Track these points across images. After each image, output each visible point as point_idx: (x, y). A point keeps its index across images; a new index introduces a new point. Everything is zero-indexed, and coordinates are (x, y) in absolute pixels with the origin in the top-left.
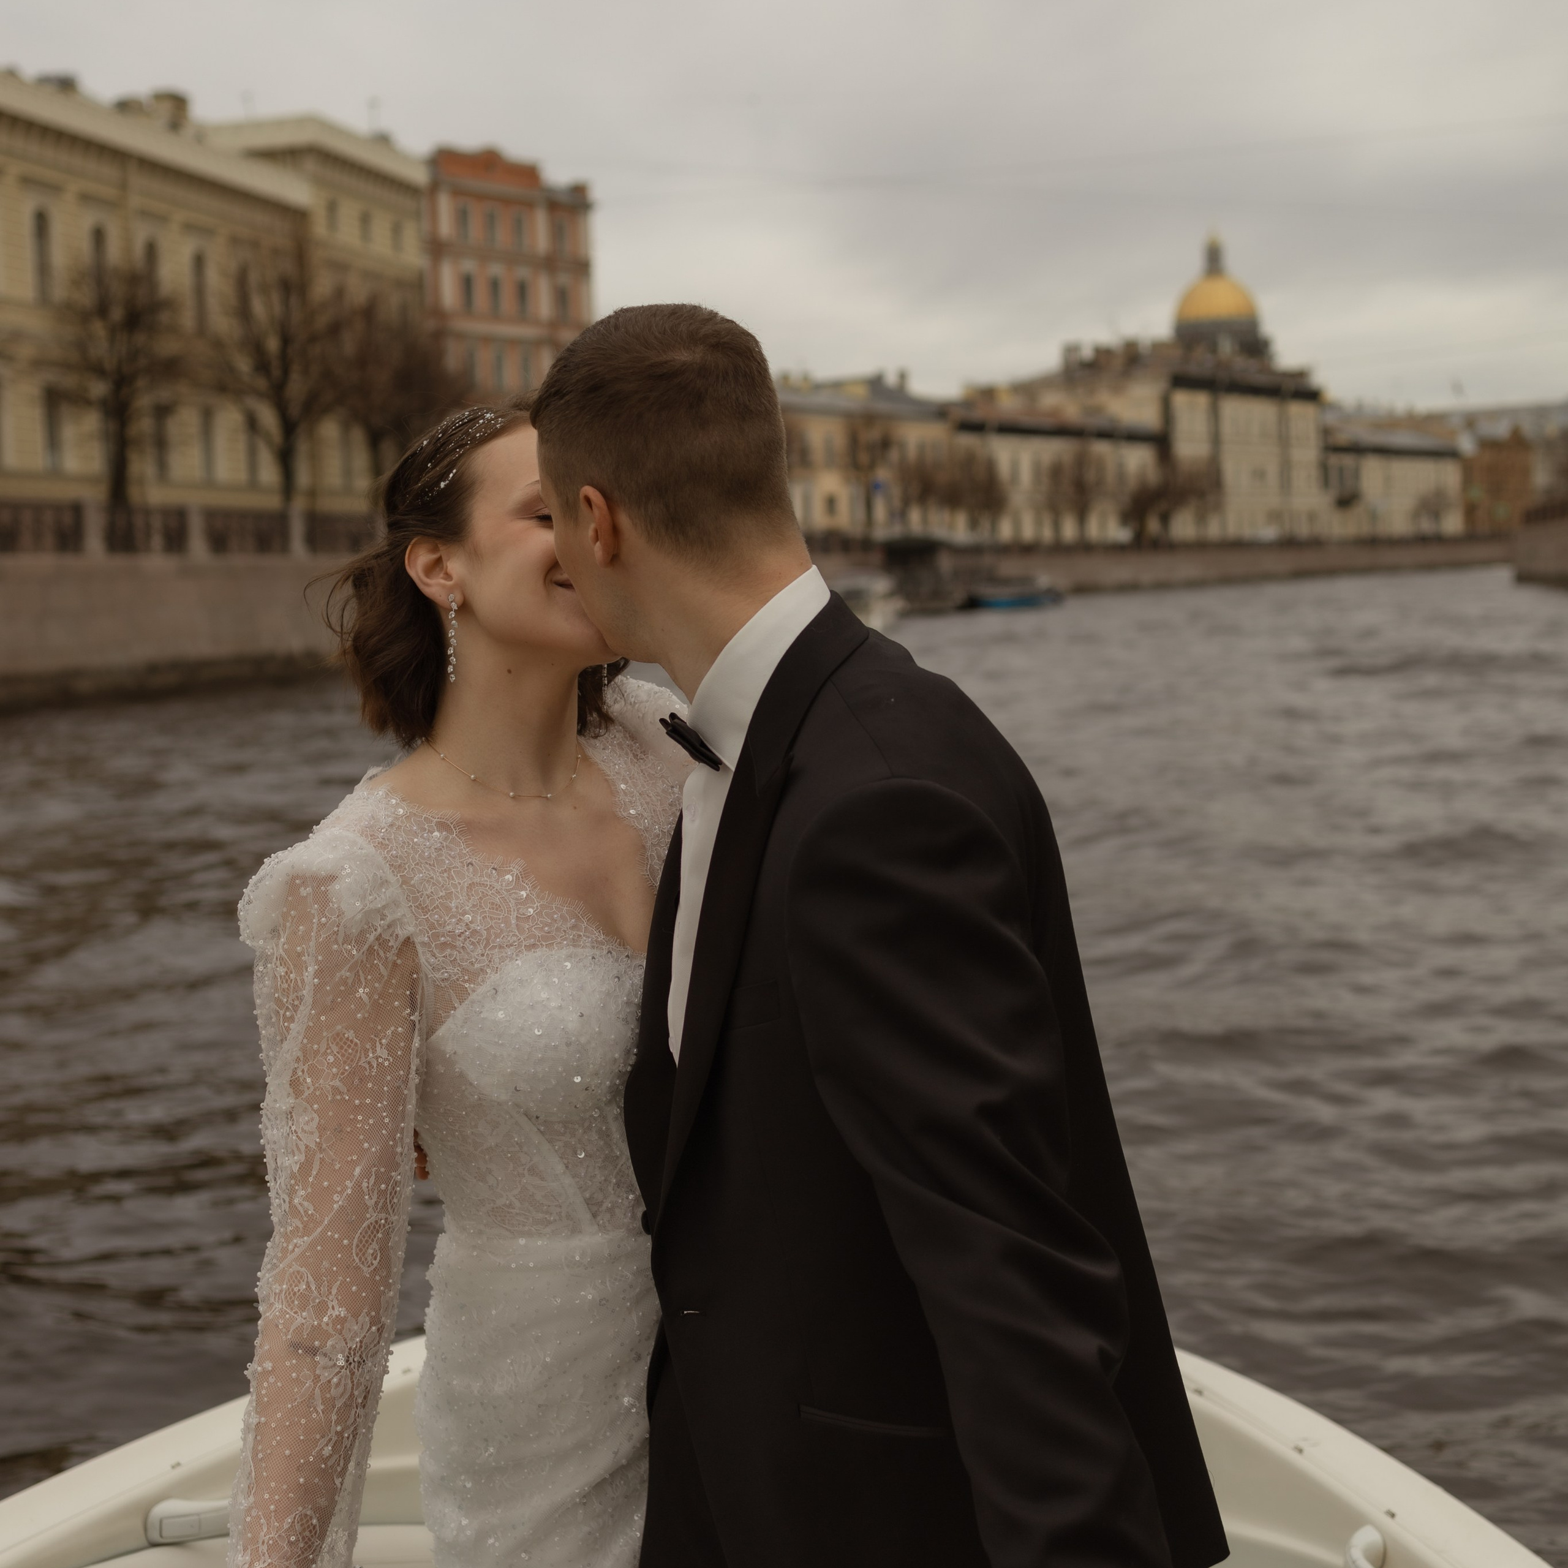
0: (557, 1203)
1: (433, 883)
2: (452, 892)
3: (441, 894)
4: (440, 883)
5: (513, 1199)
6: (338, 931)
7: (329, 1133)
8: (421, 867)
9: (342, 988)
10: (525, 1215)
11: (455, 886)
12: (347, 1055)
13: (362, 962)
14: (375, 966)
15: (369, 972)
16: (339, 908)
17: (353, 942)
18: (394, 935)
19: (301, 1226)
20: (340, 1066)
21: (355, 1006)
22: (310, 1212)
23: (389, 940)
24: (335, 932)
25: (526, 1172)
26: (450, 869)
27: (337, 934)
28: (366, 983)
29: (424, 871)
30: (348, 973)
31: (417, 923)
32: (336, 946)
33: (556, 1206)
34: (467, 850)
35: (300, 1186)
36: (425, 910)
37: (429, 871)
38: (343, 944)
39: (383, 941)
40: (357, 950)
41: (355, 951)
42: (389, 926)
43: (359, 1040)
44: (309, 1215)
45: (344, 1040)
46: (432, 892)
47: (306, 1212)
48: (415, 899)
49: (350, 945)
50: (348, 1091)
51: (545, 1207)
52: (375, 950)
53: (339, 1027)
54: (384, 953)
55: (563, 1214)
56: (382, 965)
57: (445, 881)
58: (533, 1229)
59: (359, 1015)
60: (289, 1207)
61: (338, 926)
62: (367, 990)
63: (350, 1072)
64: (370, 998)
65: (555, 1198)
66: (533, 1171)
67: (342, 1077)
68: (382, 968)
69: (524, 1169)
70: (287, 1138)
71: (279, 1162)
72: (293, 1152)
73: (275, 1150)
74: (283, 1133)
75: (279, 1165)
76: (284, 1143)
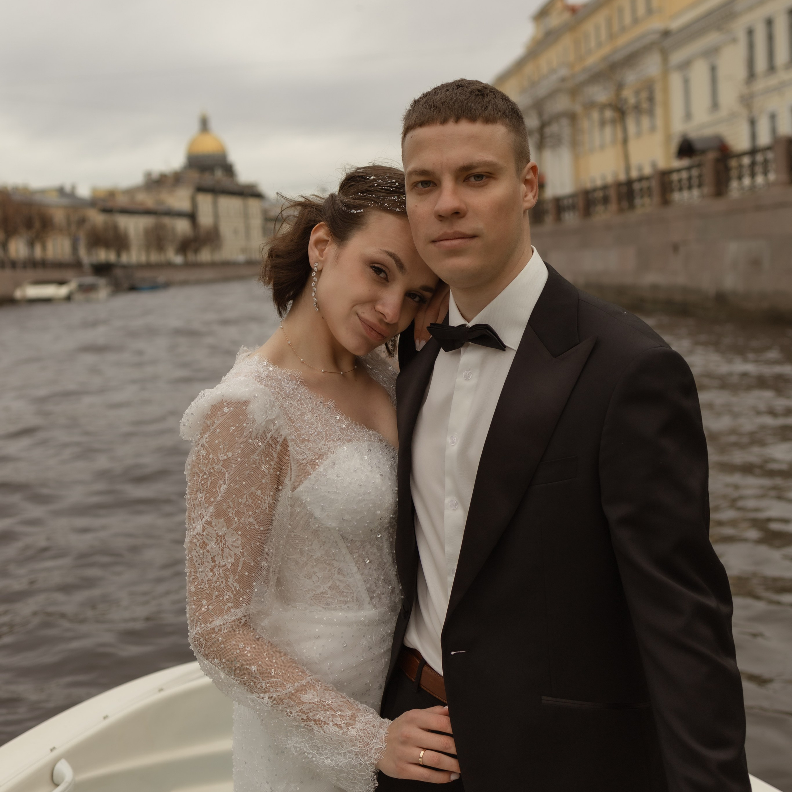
0: (352, 591)
1: (294, 408)
2: (304, 412)
3: (299, 413)
4: (297, 407)
5: (327, 589)
6: (252, 431)
7: (247, 547)
8: (286, 399)
9: (254, 466)
10: (333, 598)
11: (305, 408)
12: (257, 504)
13: (263, 450)
14: (270, 452)
15: (267, 456)
16: (253, 418)
17: (259, 438)
18: (280, 435)
19: (232, 596)
20: (253, 511)
21: (261, 475)
22: (238, 588)
23: (277, 438)
24: (251, 432)
25: (336, 573)
26: (301, 400)
27: (252, 433)
28: (266, 462)
29: (288, 402)
30: (257, 457)
31: (289, 428)
32: (251, 440)
33: (351, 593)
34: (307, 391)
35: (232, 575)
36: (292, 421)
37: (290, 401)
38: (254, 439)
39: (274, 438)
40: (262, 443)
41: (261, 443)
42: (277, 430)
43: (263, 495)
44: (237, 590)
45: (255, 496)
46: (294, 413)
47: (235, 588)
48: (287, 415)
49: (257, 440)
50: (257, 523)
51: (345, 593)
52: (269, 444)
53: (253, 488)
54: (275, 445)
55: (355, 598)
56: (274, 451)
57: (300, 406)
58: (337, 606)
59: (264, 481)
60: (226, 585)
61: (252, 429)
62: (267, 466)
63: (258, 513)
64: (268, 471)
65: (351, 588)
66: (340, 571)
67: (254, 516)
68: (274, 453)
69: (335, 571)
70: (222, 550)
71: (217, 562)
72: (227, 557)
73: (214, 556)
74: (219, 547)
75: (217, 564)
76: (220, 553)
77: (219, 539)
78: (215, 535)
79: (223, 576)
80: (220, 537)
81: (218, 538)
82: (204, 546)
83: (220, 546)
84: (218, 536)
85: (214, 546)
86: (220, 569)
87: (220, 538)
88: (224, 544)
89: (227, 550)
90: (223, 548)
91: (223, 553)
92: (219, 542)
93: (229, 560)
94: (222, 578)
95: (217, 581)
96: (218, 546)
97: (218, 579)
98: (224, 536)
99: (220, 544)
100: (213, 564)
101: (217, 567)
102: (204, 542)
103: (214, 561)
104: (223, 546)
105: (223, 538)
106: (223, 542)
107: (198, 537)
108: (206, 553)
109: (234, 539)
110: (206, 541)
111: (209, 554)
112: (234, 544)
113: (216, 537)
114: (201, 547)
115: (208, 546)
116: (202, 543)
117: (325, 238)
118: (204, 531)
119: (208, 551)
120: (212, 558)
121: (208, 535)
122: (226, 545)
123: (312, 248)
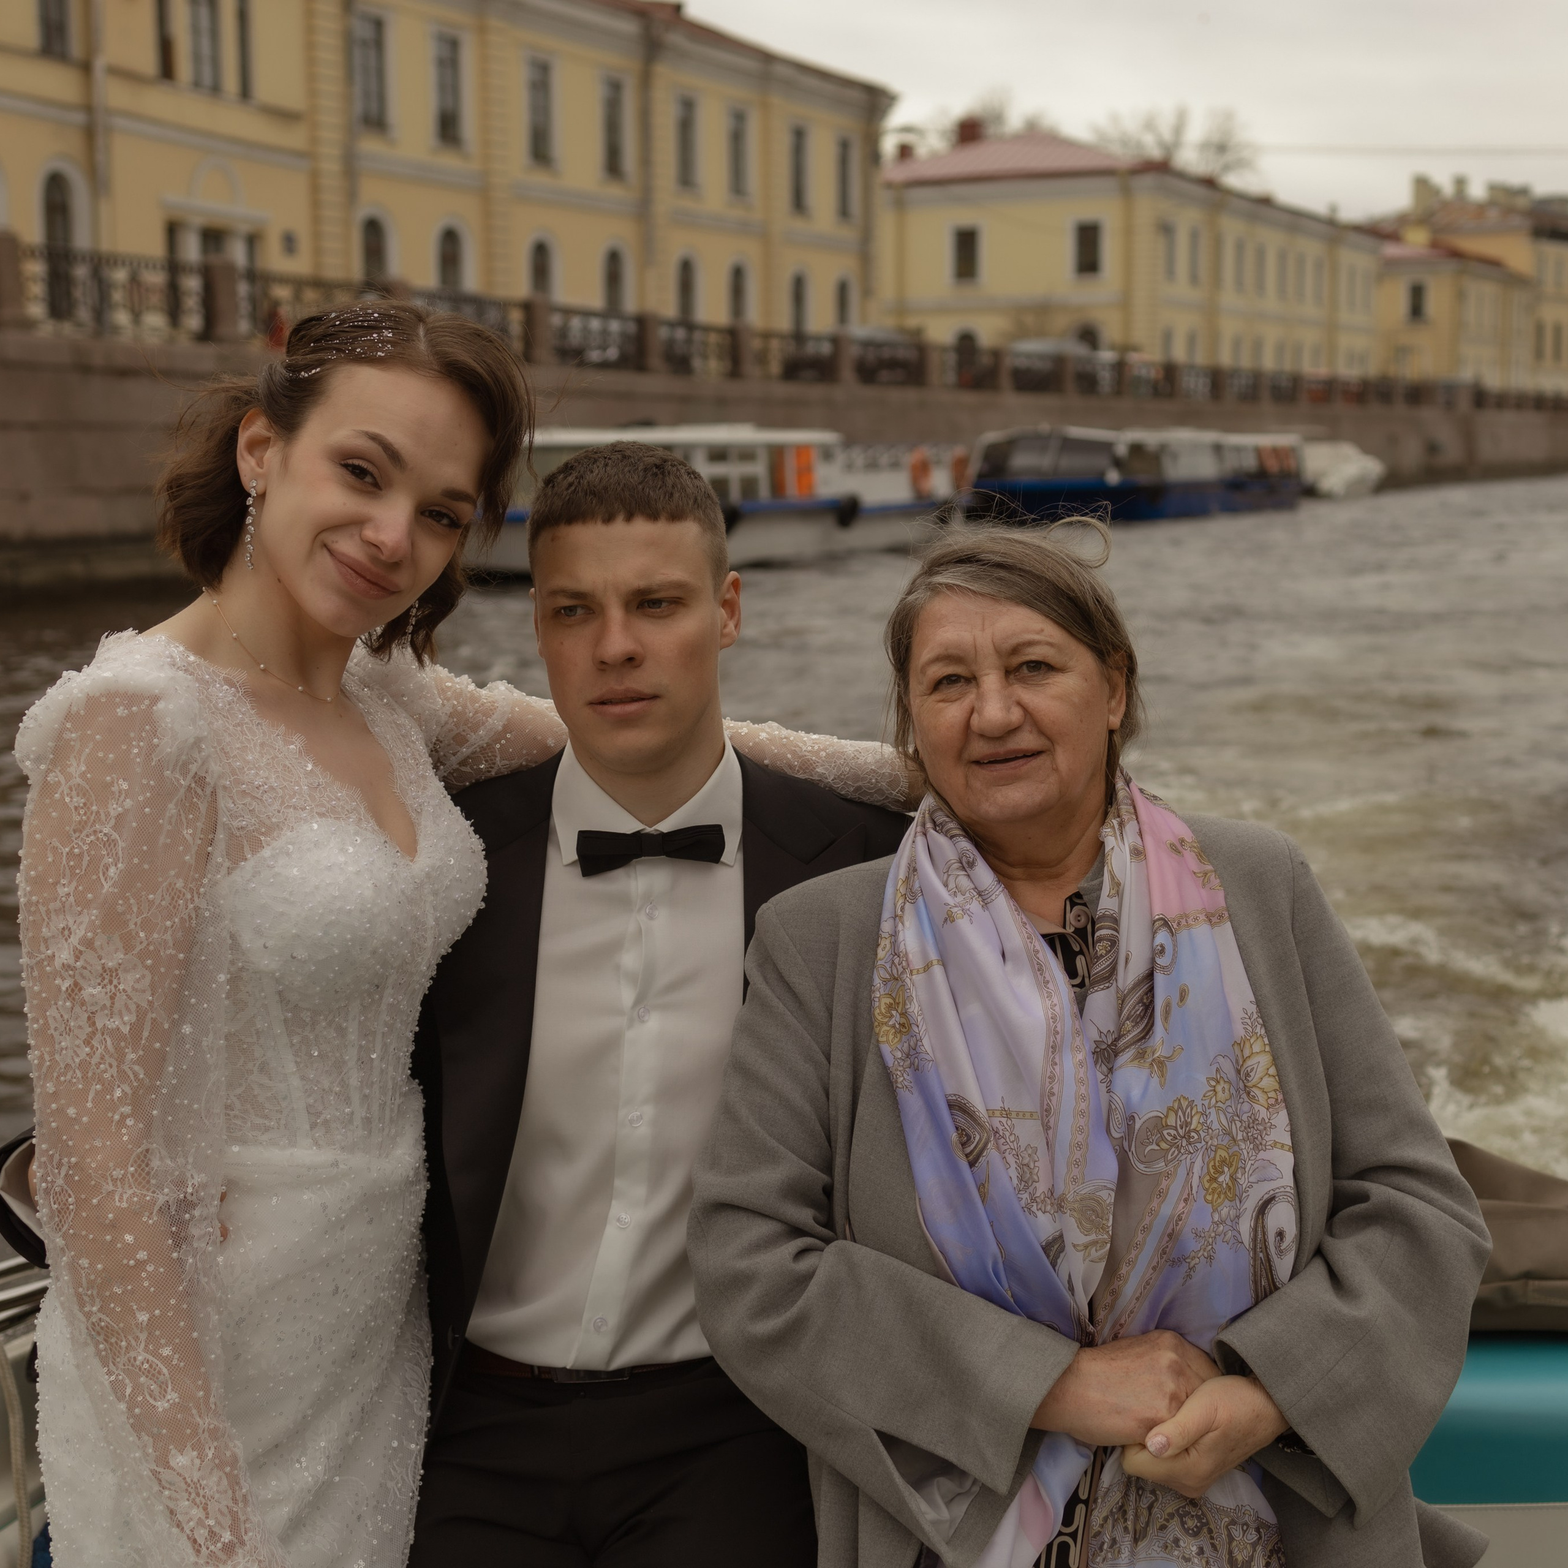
0: (279, 1108)
1: (229, 734)
2: (247, 746)
3: (237, 746)
4: (236, 736)
5: (234, 1099)
7: (160, 991)
8: (217, 716)
10: (243, 1118)
14: (194, 804)
15: (189, 811)
16: (172, 729)
18: (208, 774)
19: (130, 1090)
22: (139, 1076)
26: (243, 724)
29: (220, 721)
33: (277, 1111)
34: (254, 710)
35: (130, 1048)
36: (227, 755)
37: (223, 721)
39: (199, 778)
42: (204, 762)
44: (139, 1080)
45: (175, 889)
46: (229, 742)
47: (136, 1077)
48: (219, 742)
50: (176, 945)
51: (266, 1111)
52: (192, 788)
55: (282, 1122)
56: (201, 803)
57: (239, 735)
58: (249, 1135)
60: (119, 1071)
62: (190, 831)
64: (193, 840)
65: (278, 1102)
67: (173, 930)
68: (200, 806)
70: (112, 998)
71: (100, 1025)
72: (121, 1013)
73: (94, 1013)
74: (106, 993)
75: (99, 1028)
76: (108, 1004)
77: (106, 977)
78: (99, 968)
80: (108, 972)
81: (104, 974)
82: (76, 991)
83: (108, 990)
84: (105, 971)
85: (94, 992)
86: (104, 1038)
87: (108, 975)
88: (116, 987)
89: (121, 999)
90: (114, 993)
91: (113, 1003)
92: (106, 981)
93: (126, 1018)
96: (104, 990)
98: (116, 970)
99: (109, 987)
101: (100, 1034)
102: (76, 984)
103: (93, 1024)
104: (113, 990)
105: (114, 974)
106: (115, 982)
107: (65, 974)
108: (77, 1009)
109: (138, 976)
110: (81, 982)
111: (84, 1008)
112: (137, 986)
113: (101, 971)
114: (70, 995)
115: (82, 992)
116: (72, 985)
117: (265, 433)
118: (77, 959)
119: (83, 1003)
120: (89, 1018)
121: (85, 968)
122: (121, 987)
123: (242, 457)
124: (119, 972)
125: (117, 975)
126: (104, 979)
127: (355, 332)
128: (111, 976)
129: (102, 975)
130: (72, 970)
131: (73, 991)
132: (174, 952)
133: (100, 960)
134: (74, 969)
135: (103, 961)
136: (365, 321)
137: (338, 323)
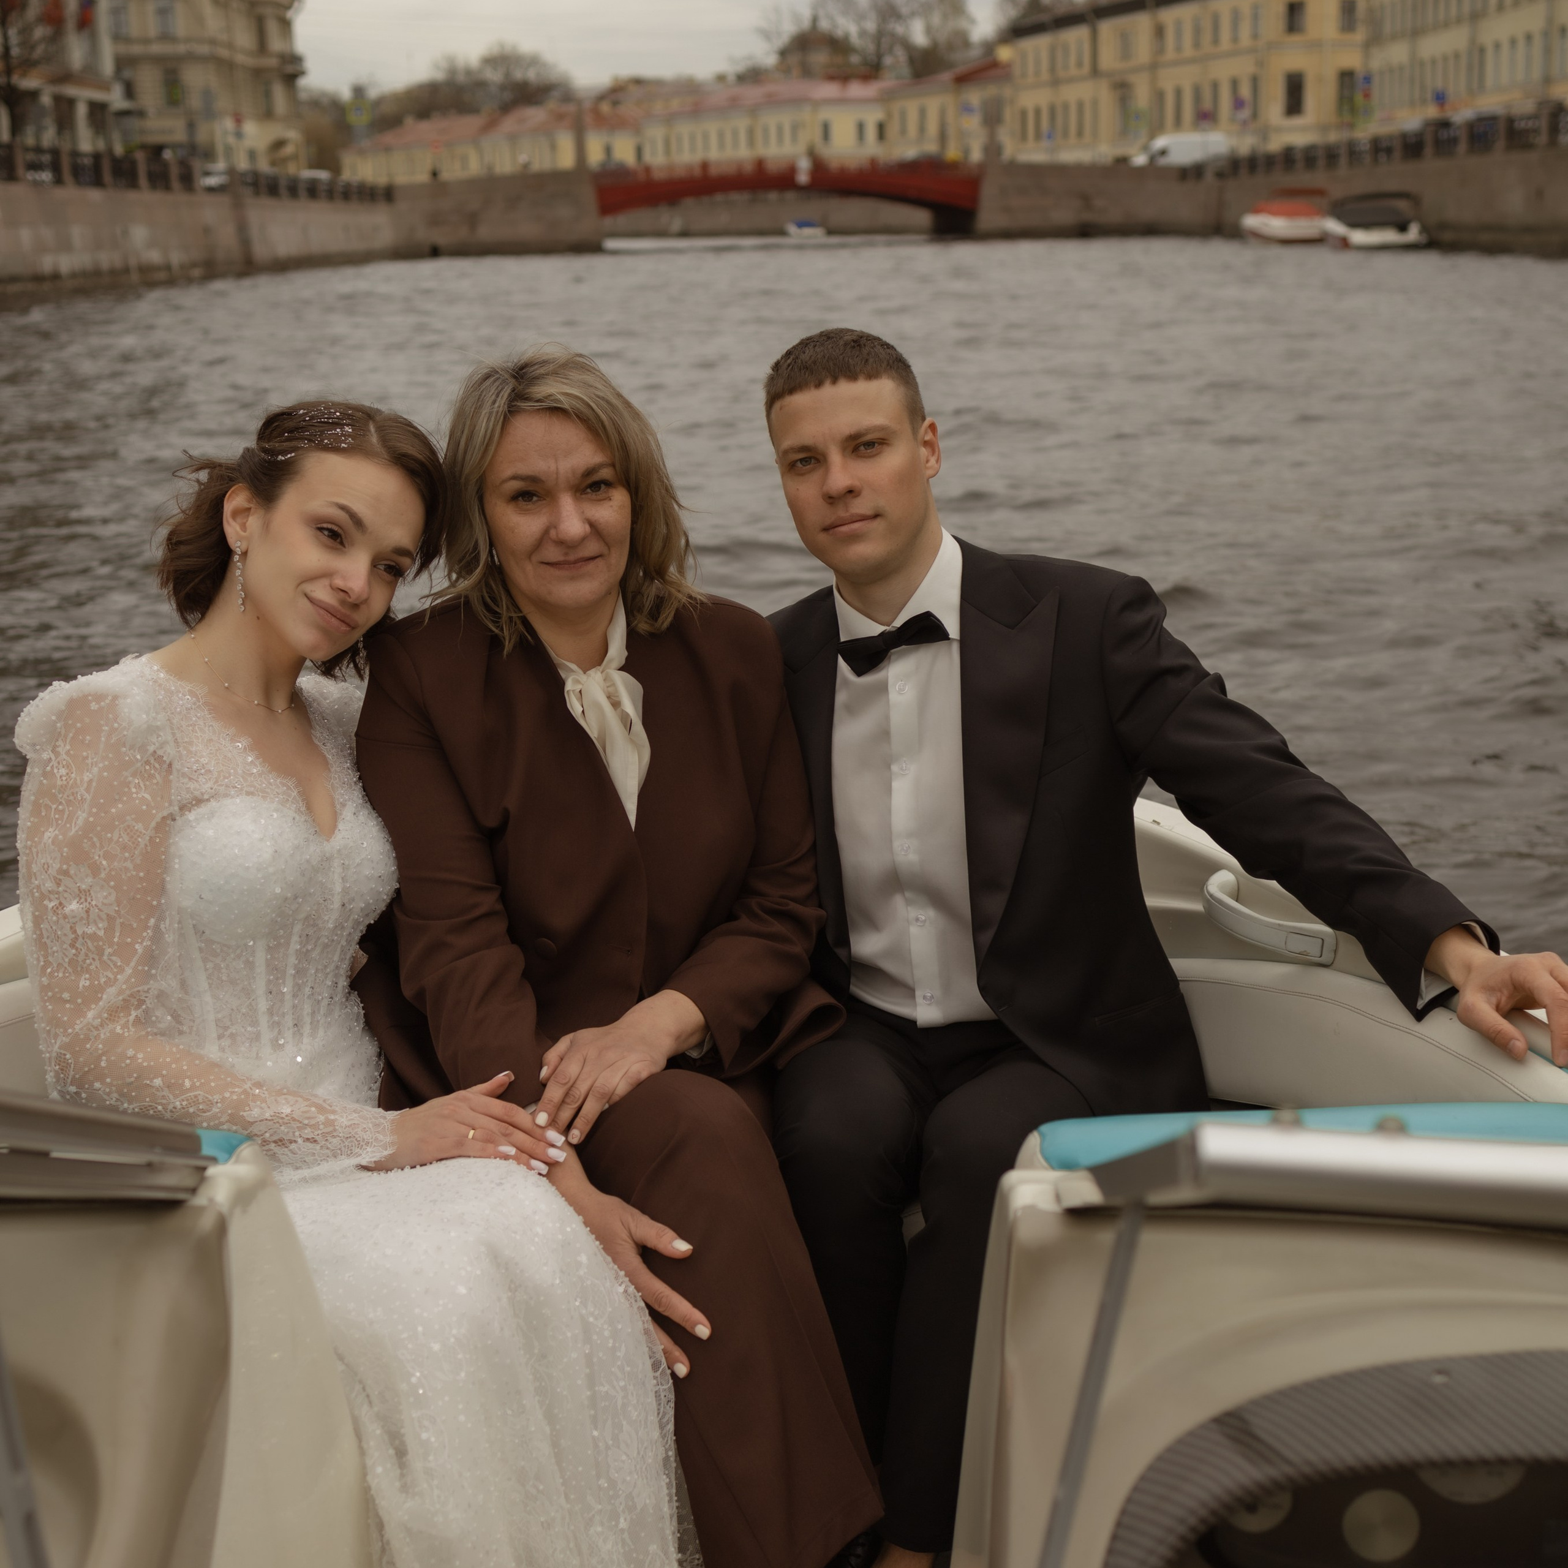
7: (125, 902)
34: (210, 716)
61: (127, 732)
70: (87, 912)
71: (80, 932)
72: (95, 921)
73: (74, 923)
74: (83, 908)
75: (79, 934)
76: (85, 916)
78: (76, 890)
79: (93, 949)
80: (83, 892)
82: (60, 908)
83: (84, 906)
86: (86, 942)
87: (84, 894)
88: (90, 903)
89: (94, 912)
90: (88, 908)
91: (89, 915)
93: (100, 925)
94: (93, 953)
95: (85, 959)
96: (81, 906)
97: (87, 955)
99: (84, 903)
100: (73, 936)
101: (80, 939)
102: (61, 904)
103: (75, 932)
104: (88, 906)
105: (88, 894)
106: (89, 900)
107: (52, 896)
108: (61, 921)
109: (105, 894)
110: (64, 902)
111: (67, 920)
112: (105, 901)
113: (78, 892)
114: (55, 911)
115: (65, 908)
116: (57, 905)
117: (246, 505)
118: (59, 885)
119: (65, 917)
120: (71, 928)
121: (66, 891)
122: (94, 903)
123: (228, 522)
124: (91, 892)
125: (90, 894)
126: (81, 898)
127: (322, 427)
128: (86, 895)
129: (79, 895)
130: (57, 894)
131: (57, 908)
132: (134, 873)
133: (76, 884)
134: (58, 893)
135: (78, 885)
136: (330, 418)
137: (307, 419)
